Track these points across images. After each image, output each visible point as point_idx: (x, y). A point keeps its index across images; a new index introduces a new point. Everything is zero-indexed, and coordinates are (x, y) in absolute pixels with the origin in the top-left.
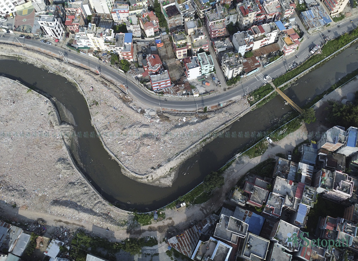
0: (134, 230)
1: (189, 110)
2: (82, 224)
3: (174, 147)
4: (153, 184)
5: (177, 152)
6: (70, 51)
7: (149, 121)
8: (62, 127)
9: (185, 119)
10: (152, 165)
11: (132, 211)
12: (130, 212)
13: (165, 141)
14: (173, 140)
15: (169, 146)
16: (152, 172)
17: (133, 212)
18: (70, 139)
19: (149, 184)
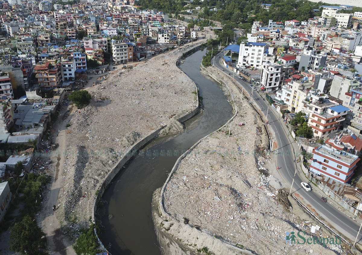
0: (62, 238)
1: (340, 231)
2: (60, 178)
3: (249, 236)
4: (160, 236)
5: (244, 245)
6: (264, 99)
7: (259, 185)
8: (176, 122)
9: (318, 229)
10: (190, 217)
11: (96, 221)
12: (93, 219)
13: (247, 218)
14: (260, 229)
15: (244, 228)
16: (179, 221)
17: (94, 223)
18: (167, 134)
19: (157, 230)
